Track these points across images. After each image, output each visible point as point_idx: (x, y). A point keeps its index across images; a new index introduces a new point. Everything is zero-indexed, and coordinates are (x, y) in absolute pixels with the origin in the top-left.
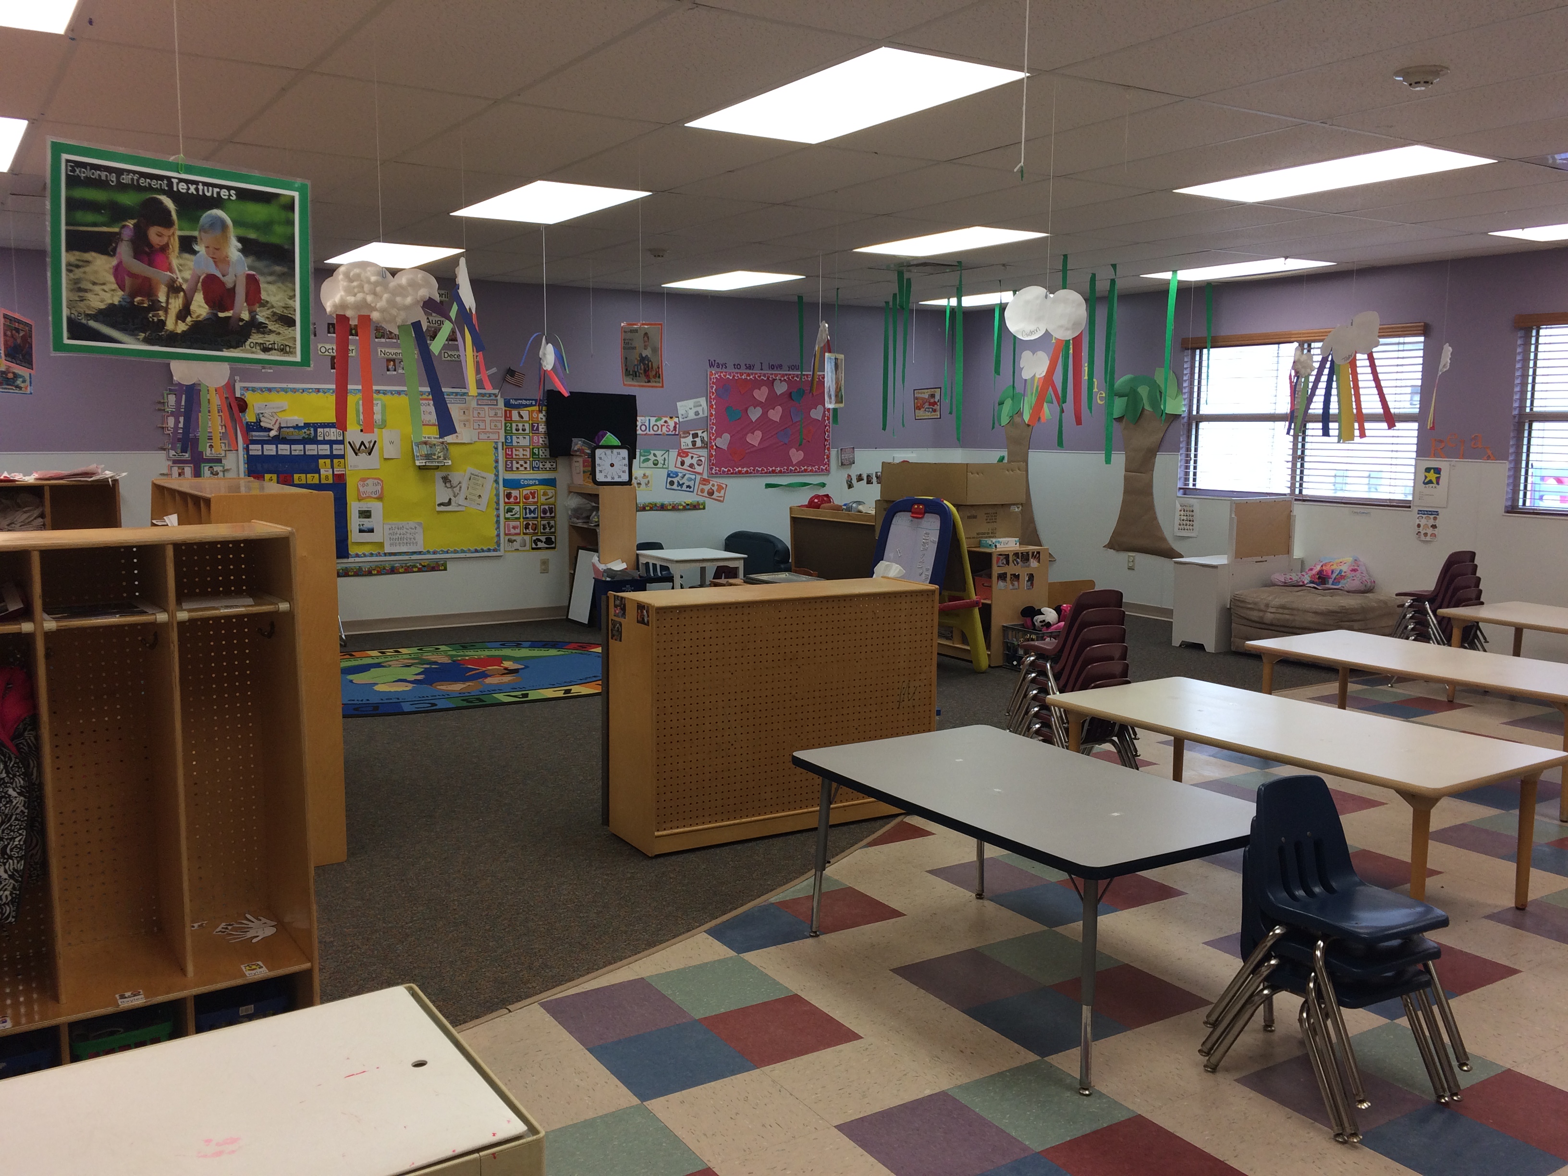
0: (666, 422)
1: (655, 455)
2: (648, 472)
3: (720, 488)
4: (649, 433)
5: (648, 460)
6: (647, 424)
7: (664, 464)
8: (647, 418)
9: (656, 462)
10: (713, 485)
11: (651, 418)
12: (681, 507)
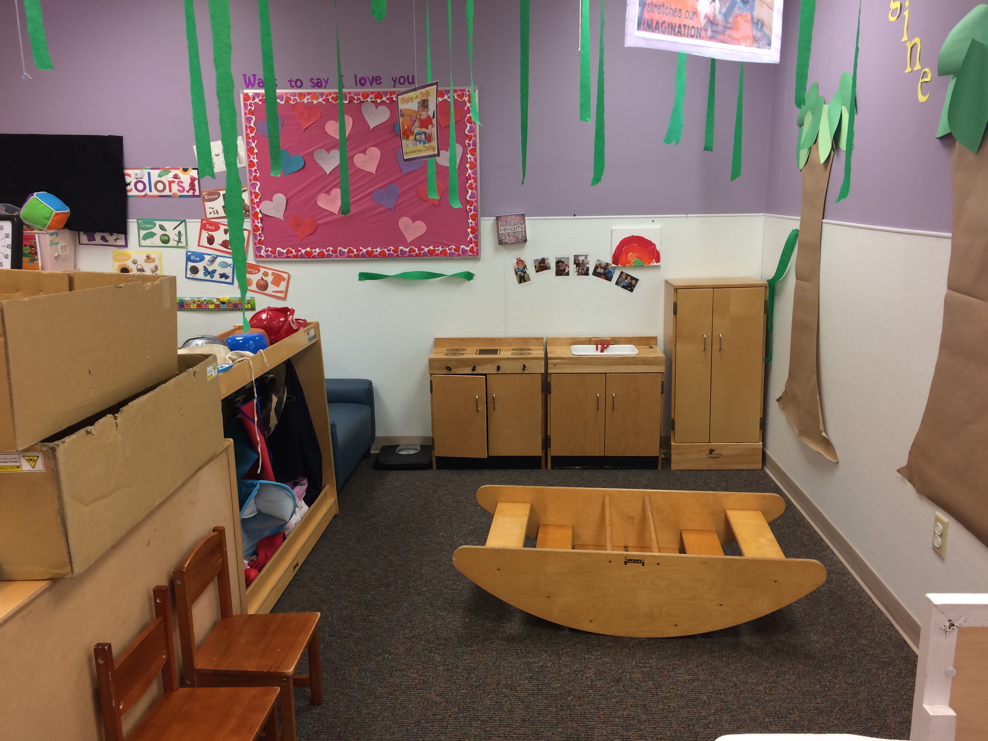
0: (176, 176)
1: (162, 228)
2: (154, 253)
3: (277, 280)
4: (151, 194)
5: (152, 235)
6: (146, 180)
7: (179, 241)
8: (146, 172)
9: (166, 238)
10: (266, 274)
11: (152, 172)
12: (212, 307)
